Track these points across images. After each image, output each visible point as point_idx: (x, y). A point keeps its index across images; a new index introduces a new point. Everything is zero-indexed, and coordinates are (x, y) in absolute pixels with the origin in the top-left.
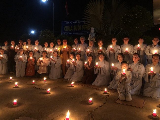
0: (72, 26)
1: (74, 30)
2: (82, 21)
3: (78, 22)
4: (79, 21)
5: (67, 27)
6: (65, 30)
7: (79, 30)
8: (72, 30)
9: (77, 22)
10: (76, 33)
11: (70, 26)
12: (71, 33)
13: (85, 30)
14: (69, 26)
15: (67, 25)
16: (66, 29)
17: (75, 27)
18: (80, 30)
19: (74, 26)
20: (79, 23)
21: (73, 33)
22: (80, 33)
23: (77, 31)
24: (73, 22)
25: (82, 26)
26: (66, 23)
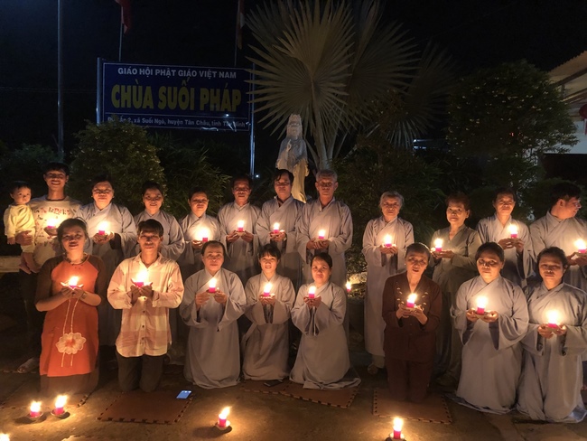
0: (148, 89)
1: (162, 106)
2: (197, 70)
3: (181, 73)
4: (183, 69)
5: (123, 87)
6: (116, 103)
7: (183, 106)
8: (149, 103)
9: (176, 73)
10: (172, 119)
11: (140, 87)
12: (147, 118)
13: (212, 109)
14: (135, 87)
15: (128, 80)
16: (118, 96)
17: (166, 94)
18: (192, 108)
19: (163, 89)
20: (185, 78)
21: (158, 117)
22: (191, 119)
23: (178, 110)
24: (154, 72)
25: (197, 94)
26: (121, 71)
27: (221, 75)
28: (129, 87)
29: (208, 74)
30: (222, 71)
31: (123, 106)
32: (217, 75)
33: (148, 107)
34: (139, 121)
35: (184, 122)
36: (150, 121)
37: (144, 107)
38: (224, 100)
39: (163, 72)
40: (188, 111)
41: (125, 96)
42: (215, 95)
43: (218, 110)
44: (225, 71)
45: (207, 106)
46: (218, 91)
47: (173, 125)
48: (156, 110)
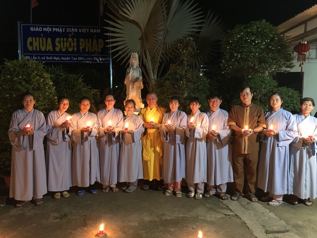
0: (49, 39)
1: (57, 49)
2: (78, 28)
3: (68, 30)
4: (69, 28)
5: (34, 38)
6: (30, 48)
7: (70, 50)
8: (50, 48)
9: (65, 30)
10: (64, 57)
11: (44, 39)
12: (49, 56)
13: (87, 50)
14: (41, 39)
15: (36, 35)
16: (31, 44)
17: (60, 42)
18: (75, 50)
19: (58, 39)
20: (71, 33)
21: (55, 56)
22: (75, 57)
23: (67, 52)
24: (52, 30)
25: (78, 42)
26: (32, 29)
27: (92, 31)
28: (38, 39)
29: (84, 30)
30: (92, 28)
31: (34, 49)
32: (89, 31)
33: (49, 50)
34: (44, 58)
35: (71, 58)
36: (51, 58)
37: (47, 50)
38: (94, 46)
39: (57, 30)
40: (73, 52)
41: (36, 44)
42: (88, 42)
43: (90, 51)
44: (94, 29)
45: (84, 49)
46: (90, 40)
47: (64, 60)
48: (54, 51)
